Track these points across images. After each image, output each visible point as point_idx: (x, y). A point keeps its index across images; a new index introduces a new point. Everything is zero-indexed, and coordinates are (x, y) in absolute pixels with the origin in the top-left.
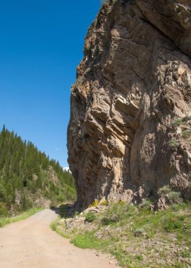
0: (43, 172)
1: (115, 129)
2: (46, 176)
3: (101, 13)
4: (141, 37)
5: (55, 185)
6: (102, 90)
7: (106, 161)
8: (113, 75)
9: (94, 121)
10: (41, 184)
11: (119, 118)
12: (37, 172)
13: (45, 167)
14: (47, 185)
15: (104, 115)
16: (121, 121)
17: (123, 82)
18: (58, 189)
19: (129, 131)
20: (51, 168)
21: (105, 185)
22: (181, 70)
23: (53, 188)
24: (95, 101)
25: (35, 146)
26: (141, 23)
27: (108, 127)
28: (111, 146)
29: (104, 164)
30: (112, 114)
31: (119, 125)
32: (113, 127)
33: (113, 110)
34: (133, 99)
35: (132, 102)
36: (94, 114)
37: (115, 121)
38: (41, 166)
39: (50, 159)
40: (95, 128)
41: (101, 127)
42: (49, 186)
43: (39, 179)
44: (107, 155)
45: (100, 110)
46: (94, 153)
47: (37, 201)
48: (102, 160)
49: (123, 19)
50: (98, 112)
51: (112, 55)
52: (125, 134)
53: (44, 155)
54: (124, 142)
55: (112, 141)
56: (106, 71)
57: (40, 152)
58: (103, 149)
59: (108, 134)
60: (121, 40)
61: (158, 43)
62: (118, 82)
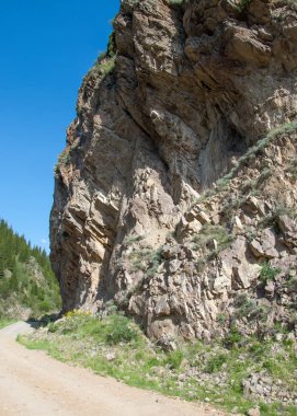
0: (20, 266)
1: (94, 231)
2: (25, 272)
3: (88, 85)
4: (123, 130)
5: (39, 286)
6: (82, 183)
7: (85, 266)
8: (94, 168)
9: (72, 220)
10: (16, 284)
11: (98, 218)
12: (11, 266)
13: (24, 259)
14: (26, 286)
15: (83, 213)
16: (101, 222)
17: (104, 178)
18: (43, 292)
19: (110, 233)
20: (33, 259)
21: (84, 293)
22: (150, 182)
23: (35, 291)
24: (74, 196)
25: (9, 225)
26: (124, 117)
27: (87, 228)
28: (90, 250)
29: (83, 269)
30: (91, 214)
31: (99, 226)
32: (92, 228)
33: (93, 210)
34: (112, 199)
35: (111, 202)
36: (72, 211)
37: (94, 222)
38: (17, 258)
39: (32, 247)
40: (73, 227)
41: (79, 226)
42: (30, 287)
43: (14, 277)
44: (86, 259)
45: (79, 207)
46: (74, 254)
47: (10, 310)
48: (81, 265)
49: (107, 105)
50: (77, 209)
51: (93, 145)
52: (105, 236)
53: (22, 239)
54: (105, 246)
55: (91, 244)
56: (87, 162)
57: (17, 236)
58: (82, 252)
59: (87, 235)
60: (103, 130)
61: (139, 141)
62: (99, 177)
